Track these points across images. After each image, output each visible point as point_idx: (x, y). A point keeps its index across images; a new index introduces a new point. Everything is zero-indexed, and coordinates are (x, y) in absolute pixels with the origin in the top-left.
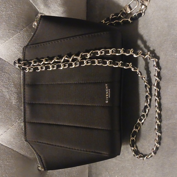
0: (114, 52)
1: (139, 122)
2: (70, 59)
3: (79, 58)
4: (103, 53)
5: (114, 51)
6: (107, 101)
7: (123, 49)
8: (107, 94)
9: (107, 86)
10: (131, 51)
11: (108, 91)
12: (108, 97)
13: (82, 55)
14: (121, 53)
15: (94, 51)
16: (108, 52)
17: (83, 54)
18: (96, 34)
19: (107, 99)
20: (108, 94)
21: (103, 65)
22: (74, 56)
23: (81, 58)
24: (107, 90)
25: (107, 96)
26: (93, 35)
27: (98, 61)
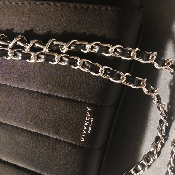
0: (118, 52)
1: (133, 172)
2: (27, 45)
3: (45, 49)
4: (96, 50)
5: (118, 50)
6: (84, 139)
7: (137, 49)
8: (86, 126)
9: (89, 111)
10: (153, 57)
11: (89, 121)
12: (87, 131)
13: (52, 44)
14: (130, 57)
15: (79, 41)
16: (107, 50)
17: (54, 43)
18: (90, 6)
19: (84, 134)
20: (88, 126)
21: (91, 72)
22: (36, 42)
23: (49, 48)
24: (88, 118)
25: (85, 130)
26: (84, 7)
27: (84, 63)
